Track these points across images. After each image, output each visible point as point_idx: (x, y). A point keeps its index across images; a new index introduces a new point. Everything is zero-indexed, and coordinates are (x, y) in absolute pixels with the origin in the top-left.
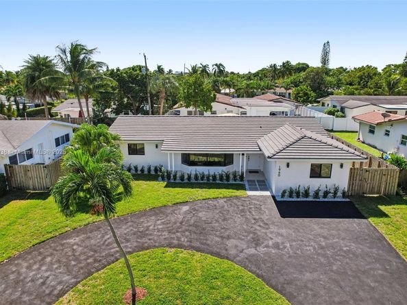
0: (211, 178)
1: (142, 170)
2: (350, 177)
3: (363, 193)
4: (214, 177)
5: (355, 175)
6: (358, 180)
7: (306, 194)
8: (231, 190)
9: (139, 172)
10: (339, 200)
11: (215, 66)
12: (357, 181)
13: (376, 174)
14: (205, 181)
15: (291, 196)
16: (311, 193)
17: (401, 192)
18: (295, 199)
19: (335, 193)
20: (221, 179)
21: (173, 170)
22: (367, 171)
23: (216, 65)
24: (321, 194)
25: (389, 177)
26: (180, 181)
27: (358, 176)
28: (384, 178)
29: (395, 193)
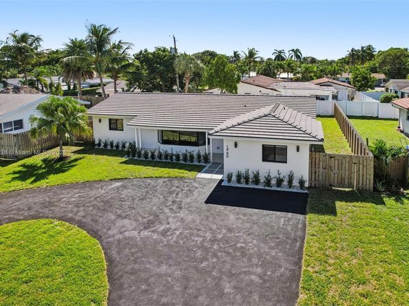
0: (174, 157)
1: (117, 146)
2: (311, 163)
3: (330, 185)
4: (178, 156)
5: (317, 162)
6: (321, 168)
7: (256, 179)
8: (182, 171)
9: (114, 148)
10: (295, 190)
11: (291, 52)
12: (321, 170)
13: (344, 161)
14: (168, 161)
15: (239, 181)
16: (262, 180)
17: (380, 188)
18: (244, 185)
19: (290, 182)
20: (185, 159)
21: (140, 147)
22: (331, 157)
23: (293, 50)
24: (274, 182)
25: (361, 166)
26: (144, 159)
27: (321, 163)
28: (355, 168)
29: (372, 189)
